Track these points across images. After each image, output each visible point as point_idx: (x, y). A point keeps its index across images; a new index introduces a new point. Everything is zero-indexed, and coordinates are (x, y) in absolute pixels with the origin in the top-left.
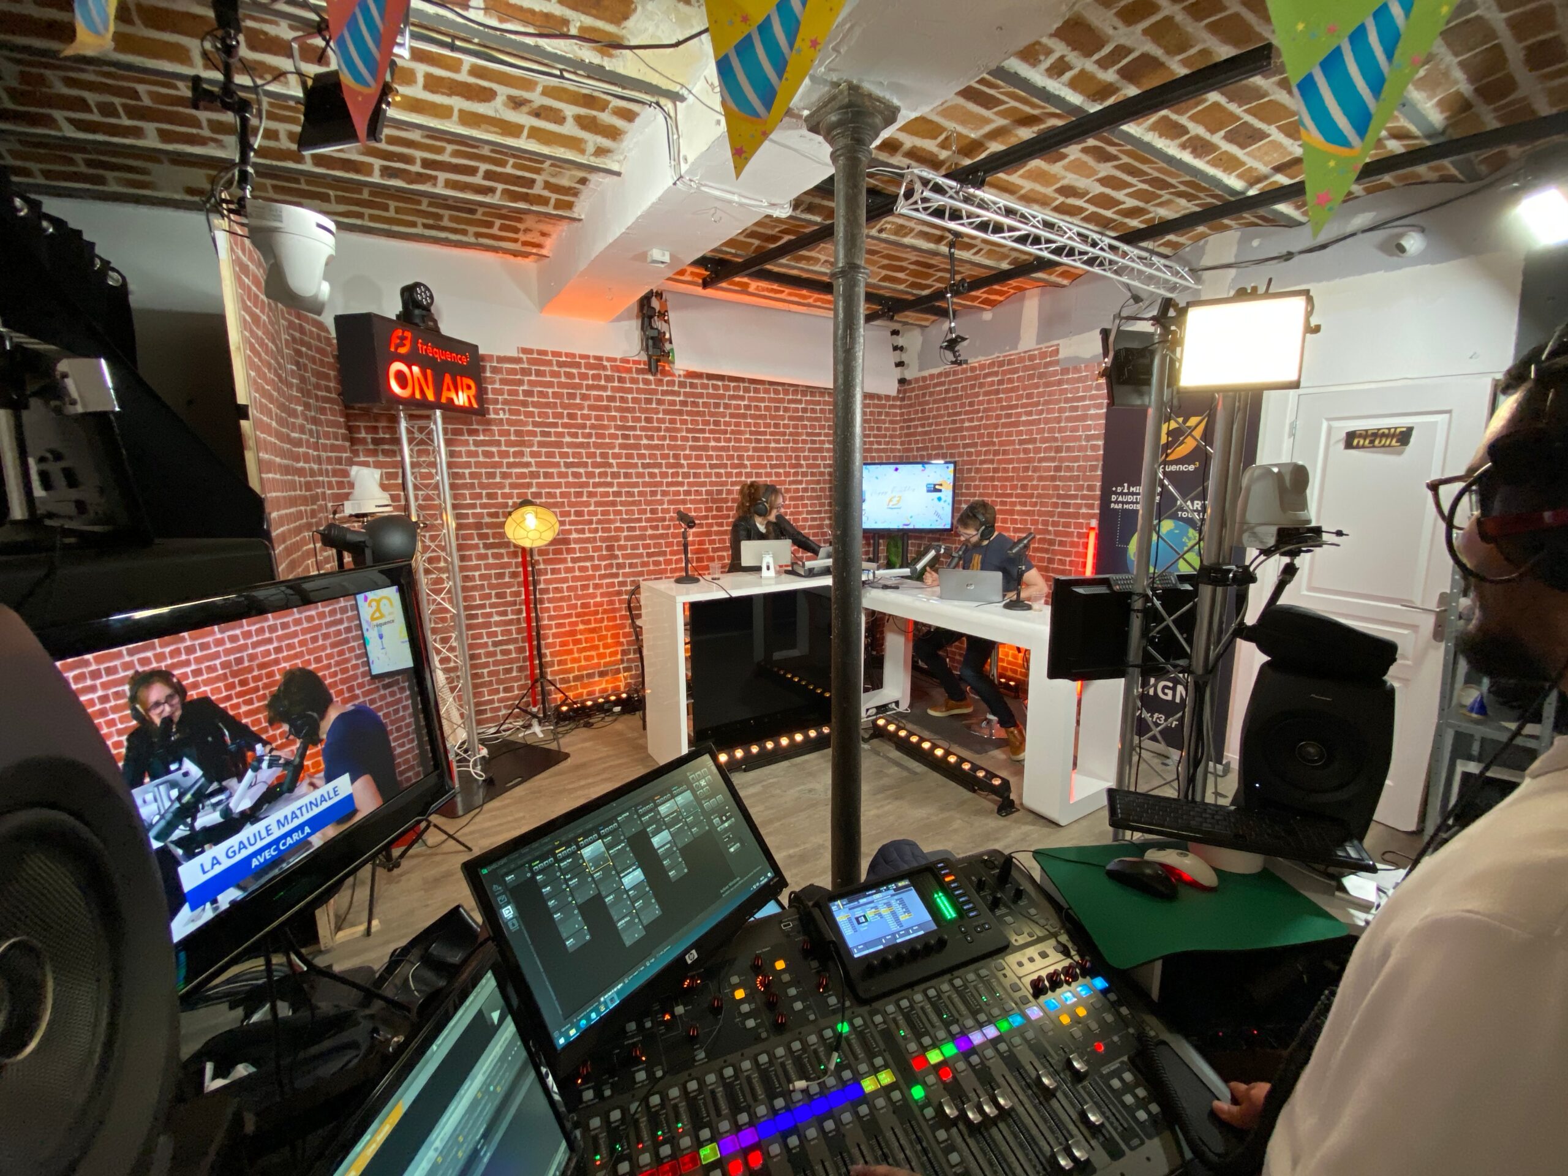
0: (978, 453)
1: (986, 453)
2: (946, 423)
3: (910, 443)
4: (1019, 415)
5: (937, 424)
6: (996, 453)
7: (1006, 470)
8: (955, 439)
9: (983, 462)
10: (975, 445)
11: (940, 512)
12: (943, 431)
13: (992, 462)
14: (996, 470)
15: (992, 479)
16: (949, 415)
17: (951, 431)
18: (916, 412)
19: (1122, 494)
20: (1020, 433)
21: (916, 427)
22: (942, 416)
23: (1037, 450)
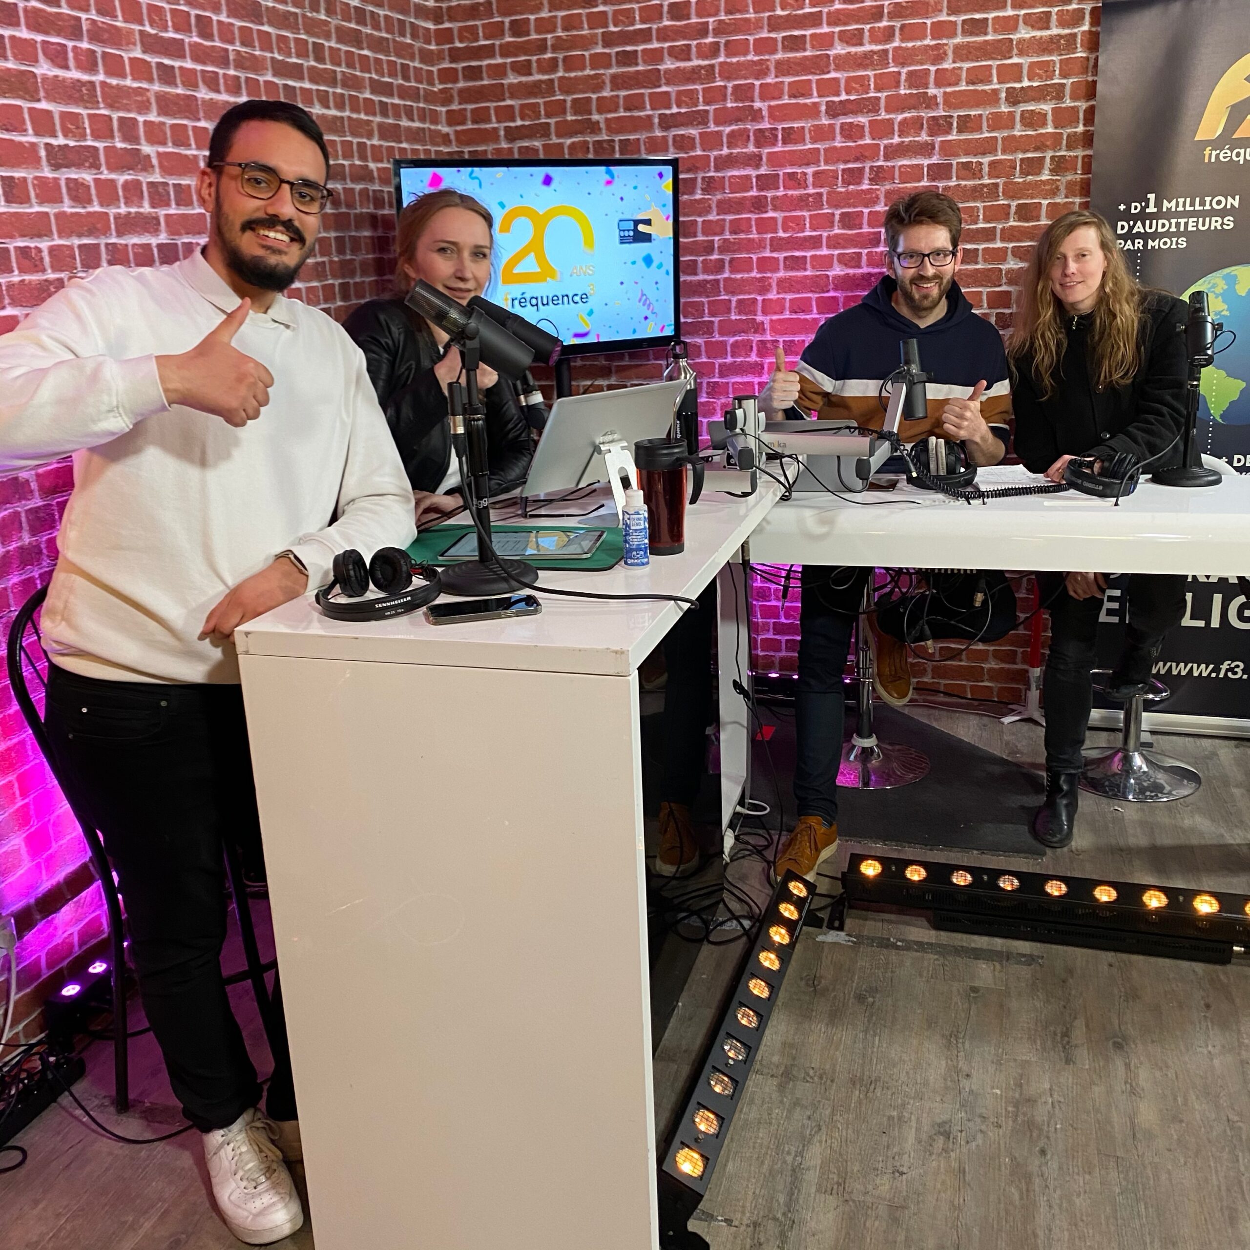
0: (711, 141)
1: (735, 139)
2: (601, 61)
3: (481, 116)
4: (826, 41)
5: (571, 64)
6: (764, 138)
7: (794, 180)
8: (634, 103)
9: (724, 163)
10: (701, 118)
11: (652, 295)
12: (596, 84)
13: (754, 160)
14: (766, 182)
15: (759, 204)
16: (609, 40)
17: (618, 82)
18: (496, 31)
19: (1143, 216)
20: (832, 87)
21: (499, 71)
22: (586, 42)
23: (882, 129)
